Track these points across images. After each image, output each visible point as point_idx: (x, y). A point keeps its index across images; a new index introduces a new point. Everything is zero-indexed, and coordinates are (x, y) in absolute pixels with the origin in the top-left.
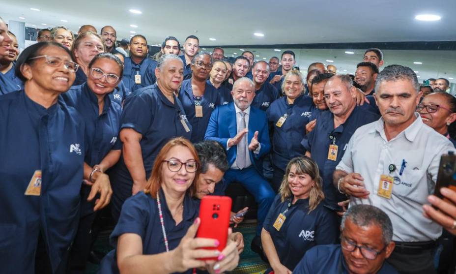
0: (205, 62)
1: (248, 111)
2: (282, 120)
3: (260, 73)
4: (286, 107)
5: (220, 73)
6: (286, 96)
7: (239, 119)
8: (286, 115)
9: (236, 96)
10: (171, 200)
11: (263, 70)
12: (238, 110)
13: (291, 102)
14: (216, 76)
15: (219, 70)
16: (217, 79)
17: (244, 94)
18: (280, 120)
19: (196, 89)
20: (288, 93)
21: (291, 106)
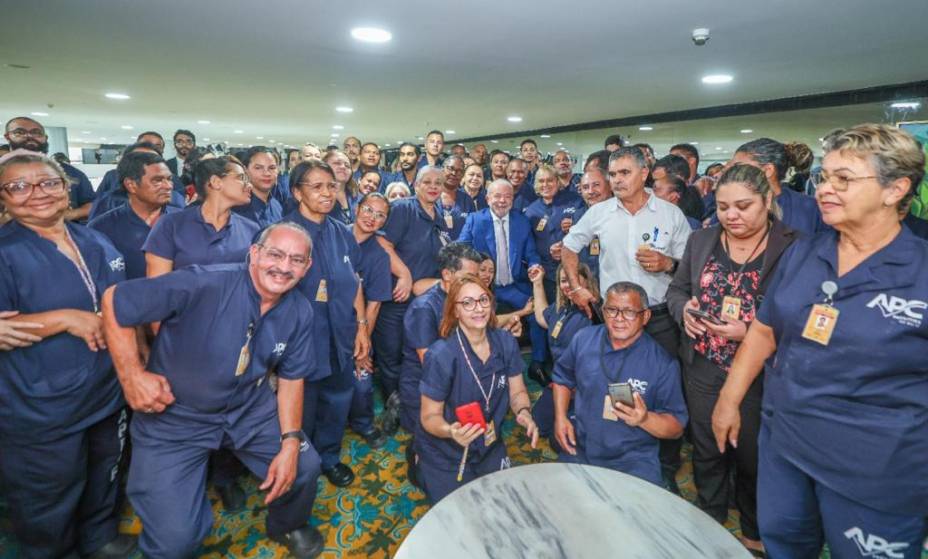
0: (456, 167)
1: (506, 218)
2: (543, 222)
3: (515, 174)
4: (544, 207)
5: (475, 177)
6: (542, 197)
7: (498, 228)
8: (546, 216)
9: (491, 200)
10: (472, 338)
11: (518, 169)
12: (495, 218)
13: (547, 202)
14: (470, 181)
15: (473, 174)
16: (472, 186)
17: (502, 200)
18: (540, 223)
19: (445, 197)
20: (544, 194)
21: (550, 205)
